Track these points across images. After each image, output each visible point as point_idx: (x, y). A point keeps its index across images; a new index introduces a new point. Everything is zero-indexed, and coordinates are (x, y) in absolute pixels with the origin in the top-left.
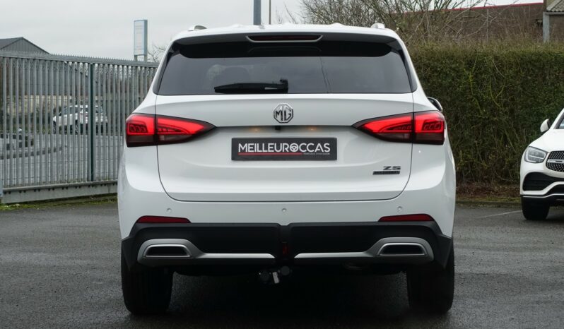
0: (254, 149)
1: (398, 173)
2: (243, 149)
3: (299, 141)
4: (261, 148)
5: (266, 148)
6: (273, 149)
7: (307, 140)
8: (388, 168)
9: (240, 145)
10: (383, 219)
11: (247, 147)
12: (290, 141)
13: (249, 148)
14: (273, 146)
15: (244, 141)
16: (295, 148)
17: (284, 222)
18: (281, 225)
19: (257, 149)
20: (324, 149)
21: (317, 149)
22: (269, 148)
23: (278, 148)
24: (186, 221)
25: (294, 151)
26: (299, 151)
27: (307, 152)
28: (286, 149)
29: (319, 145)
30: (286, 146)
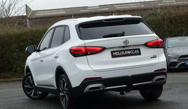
0: (118, 54)
1: (156, 57)
2: (115, 54)
3: (130, 50)
4: (120, 53)
5: (121, 53)
6: (123, 53)
7: (132, 50)
8: (153, 56)
9: (113, 53)
10: (155, 71)
11: (116, 53)
12: (127, 50)
13: (116, 54)
14: (123, 52)
15: (114, 52)
16: (129, 52)
17: (130, 75)
18: (129, 76)
19: (119, 54)
20: (137, 52)
21: (135, 52)
22: (122, 53)
23: (125, 53)
24: (101, 78)
25: (129, 53)
26: (130, 53)
27: (133, 53)
28: (127, 53)
29: (136, 51)
30: (127, 52)
